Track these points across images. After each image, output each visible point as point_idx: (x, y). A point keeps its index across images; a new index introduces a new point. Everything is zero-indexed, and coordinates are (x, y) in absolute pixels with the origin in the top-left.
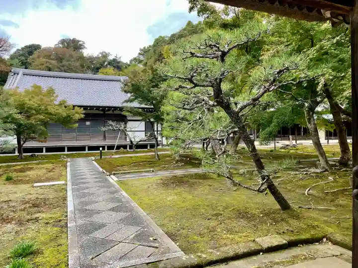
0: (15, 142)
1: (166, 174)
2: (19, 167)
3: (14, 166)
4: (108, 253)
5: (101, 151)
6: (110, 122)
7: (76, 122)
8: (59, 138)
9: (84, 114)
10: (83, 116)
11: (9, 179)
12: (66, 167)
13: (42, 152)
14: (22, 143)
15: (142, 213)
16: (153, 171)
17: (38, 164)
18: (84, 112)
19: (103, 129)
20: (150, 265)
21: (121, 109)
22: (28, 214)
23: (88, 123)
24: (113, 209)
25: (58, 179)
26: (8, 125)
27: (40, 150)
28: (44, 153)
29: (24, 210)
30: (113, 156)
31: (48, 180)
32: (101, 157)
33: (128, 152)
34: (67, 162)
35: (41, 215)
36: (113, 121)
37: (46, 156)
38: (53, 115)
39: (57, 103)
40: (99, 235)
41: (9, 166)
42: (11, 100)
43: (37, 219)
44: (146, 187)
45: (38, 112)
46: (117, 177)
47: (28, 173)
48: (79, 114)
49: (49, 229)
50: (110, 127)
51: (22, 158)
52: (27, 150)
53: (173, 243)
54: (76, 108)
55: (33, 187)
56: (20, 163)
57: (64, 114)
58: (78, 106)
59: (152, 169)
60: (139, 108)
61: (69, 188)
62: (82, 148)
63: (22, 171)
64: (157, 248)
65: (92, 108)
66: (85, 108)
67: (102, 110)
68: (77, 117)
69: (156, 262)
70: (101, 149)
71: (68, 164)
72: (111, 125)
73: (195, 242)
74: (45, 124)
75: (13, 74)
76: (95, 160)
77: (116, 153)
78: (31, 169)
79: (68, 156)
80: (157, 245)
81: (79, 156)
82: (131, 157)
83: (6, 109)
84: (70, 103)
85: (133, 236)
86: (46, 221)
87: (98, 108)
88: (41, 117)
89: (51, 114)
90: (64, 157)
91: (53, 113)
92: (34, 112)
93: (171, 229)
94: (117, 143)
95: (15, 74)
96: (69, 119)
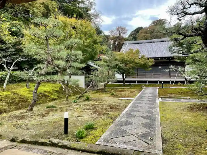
1: (198, 101)
2: (121, 90)
3: (119, 89)
4: (120, 139)
5: (163, 84)
6: (171, 66)
7: (150, 67)
8: (144, 76)
9: (155, 62)
10: (154, 63)
11: (113, 94)
12: (140, 91)
13: (136, 83)
14: (125, 78)
15: (158, 123)
16: (189, 99)
17: (129, 89)
19: (167, 70)
20: (136, 152)
22: (106, 111)
23: (160, 67)
24: (143, 117)
25: (132, 97)
27: (134, 82)
28: (136, 84)
29: (105, 109)
30: (171, 87)
31: (128, 97)
32: (163, 88)
33: (183, 86)
34: (143, 89)
35: (110, 113)
36: (173, 65)
37: (135, 85)
39: (140, 57)
40: (124, 128)
41: (117, 89)
43: (107, 114)
44: (176, 107)
45: (130, 62)
46: (162, 100)
47: (123, 92)
49: (108, 120)
50: (171, 70)
51: (124, 85)
52: (127, 82)
53: (161, 145)
55: (119, 99)
56: (122, 88)
57: (143, 63)
58: (151, 58)
59: (189, 97)
61: (132, 102)
62: (156, 82)
63: (121, 91)
64: (149, 144)
66: (155, 58)
67: (167, 59)
68: (150, 64)
69: (141, 151)
70: (162, 82)
71: (143, 90)
72: (172, 68)
73: (177, 149)
74: (133, 68)
75: (124, 44)
76: (158, 89)
77: (174, 86)
78: (125, 91)
79: (146, 86)
80: (149, 142)
81: (153, 86)
82: (182, 89)
84: (147, 56)
85: (142, 133)
86: (111, 116)
87: (165, 58)
88: (132, 65)
89: (136, 63)
90: (143, 86)
92: (128, 62)
93: (168, 137)
94: (175, 79)
95: (125, 44)
96: (146, 65)
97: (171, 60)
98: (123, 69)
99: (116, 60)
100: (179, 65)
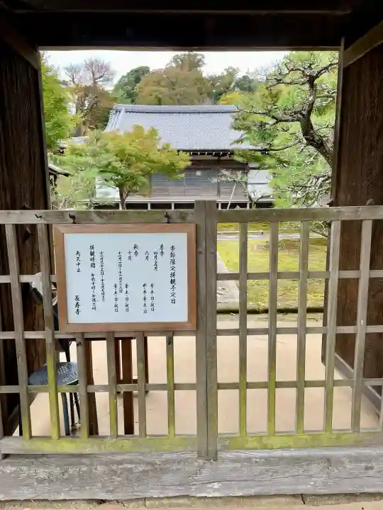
0: (117, 196)
6: (224, 172)
7: (182, 171)
8: (165, 192)
9: (191, 161)
10: (189, 163)
13: (147, 208)
14: (124, 196)
16: (262, 233)
18: (191, 158)
19: (215, 180)
21: (232, 153)
23: (198, 173)
26: (108, 175)
27: (144, 206)
28: (149, 210)
36: (227, 169)
38: (155, 163)
39: (159, 147)
42: (110, 146)
45: (139, 159)
48: (184, 161)
50: (223, 179)
52: (130, 206)
54: (181, 153)
57: (167, 162)
58: (184, 151)
59: (261, 231)
60: (255, 150)
62: (190, 206)
65: (203, 152)
66: (195, 153)
67: (216, 155)
68: (183, 165)
72: (225, 175)
74: (147, 174)
75: (114, 112)
83: (105, 156)
84: (175, 146)
87: (210, 152)
88: (143, 165)
89: (153, 162)
91: (156, 160)
92: (134, 159)
94: (231, 199)
95: (117, 112)
96: (173, 167)
97: (222, 158)
98: (122, 175)
99: (107, 151)
100: (239, 169)
